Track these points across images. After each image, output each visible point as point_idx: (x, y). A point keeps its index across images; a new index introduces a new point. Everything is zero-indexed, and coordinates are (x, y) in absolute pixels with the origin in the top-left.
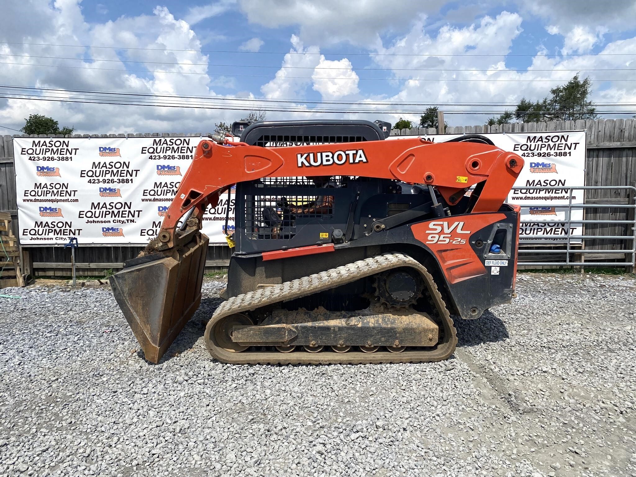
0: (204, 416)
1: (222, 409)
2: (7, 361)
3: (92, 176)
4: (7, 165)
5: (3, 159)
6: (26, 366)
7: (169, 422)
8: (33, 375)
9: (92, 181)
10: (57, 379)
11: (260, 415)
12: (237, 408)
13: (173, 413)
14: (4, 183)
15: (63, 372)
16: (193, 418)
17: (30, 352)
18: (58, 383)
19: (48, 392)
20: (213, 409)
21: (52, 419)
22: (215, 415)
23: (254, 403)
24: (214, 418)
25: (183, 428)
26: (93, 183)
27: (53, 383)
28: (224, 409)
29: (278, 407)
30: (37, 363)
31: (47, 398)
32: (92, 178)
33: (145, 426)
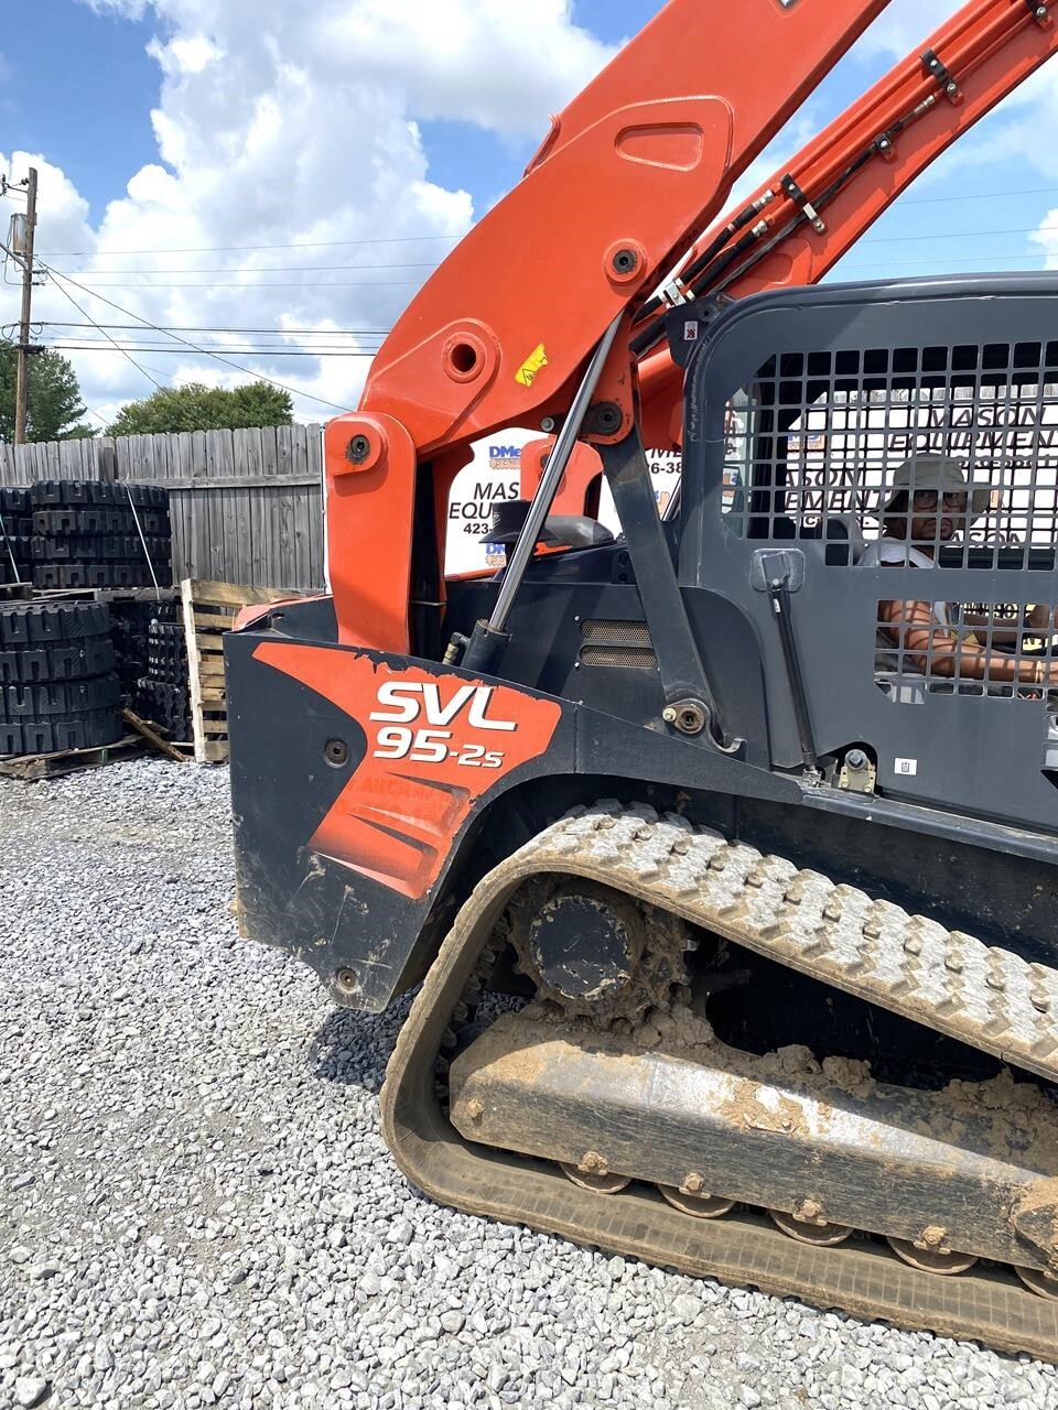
0: (593, 1331)
1: (659, 1319)
2: (192, 967)
3: (472, 517)
4: (311, 490)
5: (305, 478)
6: (220, 992)
7: (482, 1325)
8: (220, 1026)
9: (473, 529)
10: (264, 1055)
11: (784, 1391)
12: (712, 1329)
13: (503, 1285)
14: (305, 532)
15: (286, 1031)
16: (559, 1327)
17: (247, 949)
18: (259, 1069)
19: (225, 1095)
20: (628, 1310)
21: (195, 1201)
22: (631, 1339)
23: (772, 1319)
24: (622, 1355)
25: (513, 1375)
26: (475, 532)
27: (251, 1064)
28: (665, 1321)
29: (858, 1376)
30: (247, 988)
31: (215, 1115)
32: (472, 521)
33: (408, 1321)
